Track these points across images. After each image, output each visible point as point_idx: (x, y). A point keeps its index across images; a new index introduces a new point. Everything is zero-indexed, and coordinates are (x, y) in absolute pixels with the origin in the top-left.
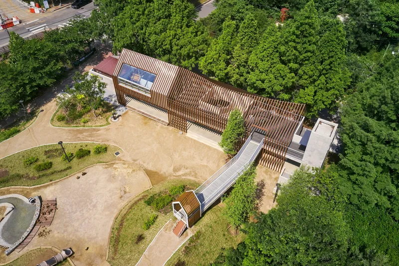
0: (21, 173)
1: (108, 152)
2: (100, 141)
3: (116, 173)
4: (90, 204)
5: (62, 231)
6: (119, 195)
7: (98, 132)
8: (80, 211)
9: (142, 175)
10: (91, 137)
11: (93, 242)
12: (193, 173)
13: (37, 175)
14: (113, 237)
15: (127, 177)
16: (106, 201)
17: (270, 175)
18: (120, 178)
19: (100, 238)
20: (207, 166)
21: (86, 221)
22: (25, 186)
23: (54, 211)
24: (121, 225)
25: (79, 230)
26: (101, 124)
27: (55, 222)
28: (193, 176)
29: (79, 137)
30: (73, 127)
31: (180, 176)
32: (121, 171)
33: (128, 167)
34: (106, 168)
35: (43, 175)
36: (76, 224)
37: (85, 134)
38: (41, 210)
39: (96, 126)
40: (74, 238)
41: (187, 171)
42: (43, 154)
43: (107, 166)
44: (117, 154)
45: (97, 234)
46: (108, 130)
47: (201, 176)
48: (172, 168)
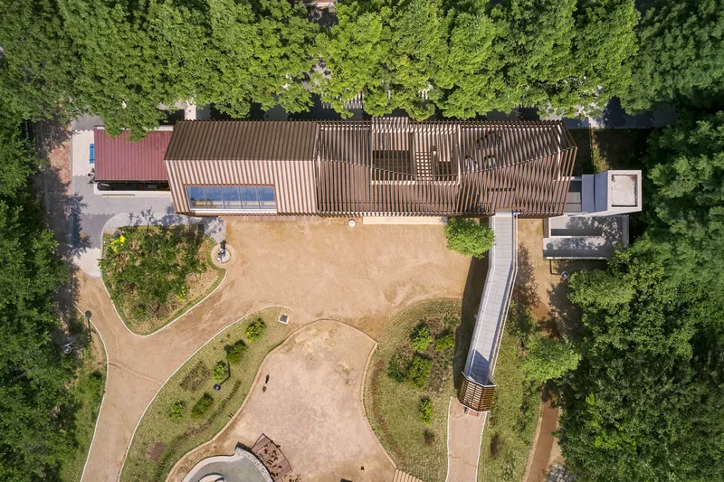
0: (180, 432)
1: (269, 324)
2: (240, 313)
3: (310, 350)
4: (315, 415)
5: (314, 468)
6: (342, 381)
7: (222, 300)
8: (312, 432)
9: (347, 333)
10: (221, 316)
11: (362, 457)
12: (418, 288)
13: (205, 421)
14: (382, 439)
15: (330, 349)
16: (333, 400)
17: (526, 228)
18: (322, 355)
19: (367, 449)
20: (430, 264)
21: (331, 439)
22: (203, 443)
23: (278, 452)
24: (381, 421)
25: (333, 454)
26: (213, 282)
27: (294, 462)
28: (420, 292)
29: (204, 330)
30: (176, 316)
31: (402, 303)
32: (314, 343)
33: (318, 330)
34: (288, 351)
35: (214, 416)
36: (323, 450)
37: (206, 317)
38: (261, 461)
39: (209, 291)
40: (335, 466)
41: (408, 287)
42: (182, 390)
43: (287, 348)
44: (284, 318)
45: (359, 446)
46: (232, 284)
47: (433, 287)
48: (382, 297)
